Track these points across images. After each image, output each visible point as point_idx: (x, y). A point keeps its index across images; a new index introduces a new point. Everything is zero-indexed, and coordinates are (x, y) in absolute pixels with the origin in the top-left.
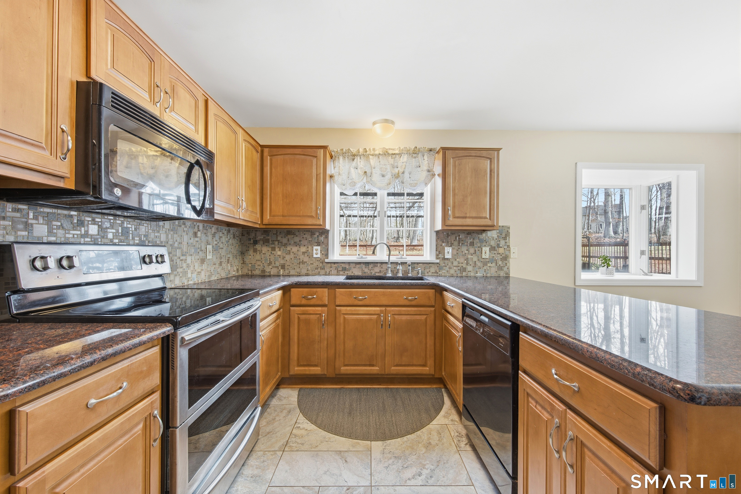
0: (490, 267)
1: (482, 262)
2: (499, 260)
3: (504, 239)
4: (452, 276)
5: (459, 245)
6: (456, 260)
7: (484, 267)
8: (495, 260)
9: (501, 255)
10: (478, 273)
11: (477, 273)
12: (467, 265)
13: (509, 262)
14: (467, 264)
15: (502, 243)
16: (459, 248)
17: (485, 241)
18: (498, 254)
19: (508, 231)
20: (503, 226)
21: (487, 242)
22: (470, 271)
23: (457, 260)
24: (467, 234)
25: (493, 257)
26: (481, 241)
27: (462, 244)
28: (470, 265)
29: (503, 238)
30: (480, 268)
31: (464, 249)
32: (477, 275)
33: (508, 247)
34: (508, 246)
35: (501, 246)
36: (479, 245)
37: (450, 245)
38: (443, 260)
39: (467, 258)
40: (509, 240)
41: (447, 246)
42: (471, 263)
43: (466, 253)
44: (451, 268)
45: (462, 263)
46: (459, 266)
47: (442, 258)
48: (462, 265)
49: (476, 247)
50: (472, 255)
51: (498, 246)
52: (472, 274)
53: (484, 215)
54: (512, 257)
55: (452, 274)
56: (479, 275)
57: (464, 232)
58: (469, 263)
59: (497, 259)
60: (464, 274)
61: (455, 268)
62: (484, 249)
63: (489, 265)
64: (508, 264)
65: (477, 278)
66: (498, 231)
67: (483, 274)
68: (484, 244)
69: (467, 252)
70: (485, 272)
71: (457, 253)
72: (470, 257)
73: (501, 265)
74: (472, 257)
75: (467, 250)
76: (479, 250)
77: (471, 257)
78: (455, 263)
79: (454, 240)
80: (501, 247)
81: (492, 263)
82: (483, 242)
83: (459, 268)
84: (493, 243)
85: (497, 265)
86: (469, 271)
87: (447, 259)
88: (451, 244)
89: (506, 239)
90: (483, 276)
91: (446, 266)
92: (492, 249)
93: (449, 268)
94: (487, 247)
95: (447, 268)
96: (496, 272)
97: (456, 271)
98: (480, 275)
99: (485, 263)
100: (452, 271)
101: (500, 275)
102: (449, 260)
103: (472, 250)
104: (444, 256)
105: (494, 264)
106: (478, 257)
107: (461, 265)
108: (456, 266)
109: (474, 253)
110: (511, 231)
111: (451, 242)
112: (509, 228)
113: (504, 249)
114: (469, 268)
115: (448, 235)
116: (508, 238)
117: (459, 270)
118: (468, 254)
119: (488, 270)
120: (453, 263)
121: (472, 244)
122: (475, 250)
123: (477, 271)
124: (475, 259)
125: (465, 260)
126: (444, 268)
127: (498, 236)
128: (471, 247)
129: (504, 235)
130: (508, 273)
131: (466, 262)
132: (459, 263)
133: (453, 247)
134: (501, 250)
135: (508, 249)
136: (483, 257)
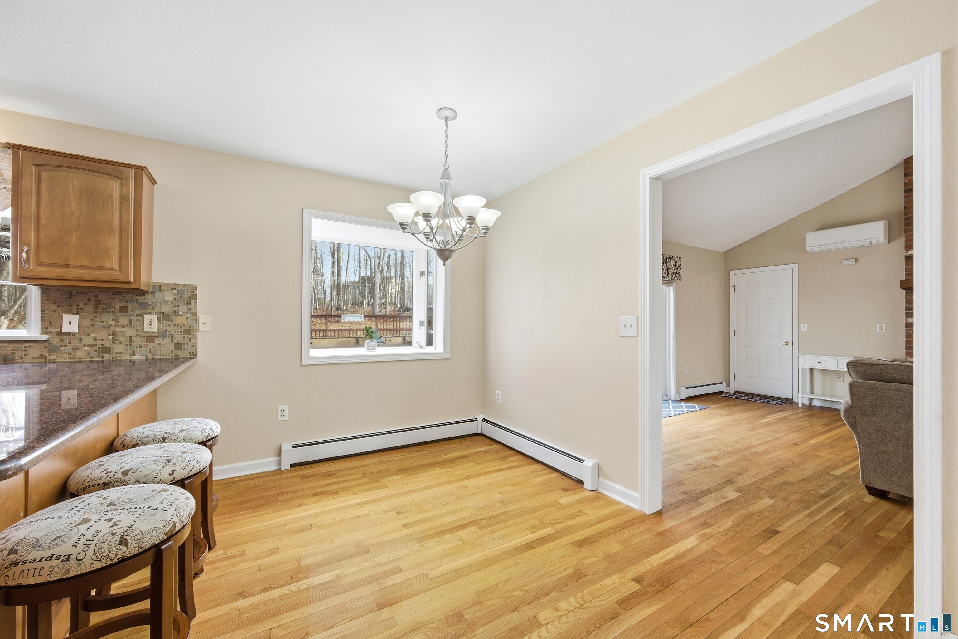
0: (160, 344)
1: (144, 337)
2: (178, 334)
3: (187, 304)
4: (81, 362)
5: (96, 312)
6: (89, 335)
7: (147, 345)
8: (170, 334)
9: (181, 327)
10: (137, 354)
11: (134, 355)
12: (113, 342)
13: (195, 337)
14: (113, 340)
15: (183, 309)
16: (96, 317)
17: (150, 305)
18: (175, 325)
19: (193, 292)
20: (184, 285)
21: (153, 308)
22: (120, 353)
23: (92, 335)
24: (113, 294)
25: (166, 330)
26: (143, 305)
27: (103, 309)
28: (120, 342)
29: (184, 301)
30: (141, 347)
31: (108, 319)
32: (133, 357)
33: (193, 315)
34: (195, 314)
35: (181, 313)
36: (138, 311)
37: (75, 311)
38: (58, 335)
39: (113, 332)
40: (196, 305)
41: (70, 312)
42: (121, 339)
43: (110, 325)
44: (77, 349)
45: (103, 340)
46: (96, 345)
47: (58, 332)
48: (103, 343)
49: (133, 315)
50: (124, 327)
51: (176, 314)
52: (125, 357)
53: (107, 264)
54: (201, 328)
55: (81, 359)
56: (137, 357)
57: (106, 292)
58: (117, 340)
59: (173, 332)
60: (107, 357)
61: (86, 348)
62: (147, 317)
63: (157, 342)
64: (193, 341)
65: (134, 362)
66: (175, 292)
67: (147, 356)
68: (149, 309)
69: (114, 322)
70: (150, 352)
71: (92, 325)
72: (118, 330)
73: (180, 342)
74: (124, 329)
75: (113, 320)
76: (138, 320)
77: (122, 329)
78: (88, 341)
79: (85, 304)
80: (181, 315)
81: (163, 340)
82: (146, 307)
83: (96, 348)
84: (166, 309)
85: (172, 341)
86: (117, 353)
87: (69, 334)
88: (77, 309)
89: (190, 304)
90: (147, 360)
91: (66, 346)
92: (163, 317)
93: (73, 348)
94: (153, 314)
95: (69, 349)
96: (172, 351)
97: (88, 353)
98: (141, 357)
99: (150, 338)
100: (80, 354)
101: (179, 356)
102: (74, 335)
103: (124, 319)
104: (61, 330)
105: (167, 341)
106: (137, 330)
107: (99, 343)
108: (88, 346)
109: (127, 325)
110: (198, 292)
111: (78, 306)
112: (196, 288)
113: (187, 318)
114: (117, 348)
115: (70, 295)
116: (193, 302)
117: (95, 350)
118: (117, 325)
119: (156, 349)
120: (81, 340)
121: (124, 310)
122: (131, 320)
123: (134, 352)
124: (130, 332)
125: (110, 335)
126: (62, 348)
127: (175, 299)
128: (122, 314)
129: (186, 297)
130: (193, 353)
131: (110, 337)
132: (96, 340)
133: (82, 314)
134: (180, 320)
135: (194, 318)
136: (145, 331)
